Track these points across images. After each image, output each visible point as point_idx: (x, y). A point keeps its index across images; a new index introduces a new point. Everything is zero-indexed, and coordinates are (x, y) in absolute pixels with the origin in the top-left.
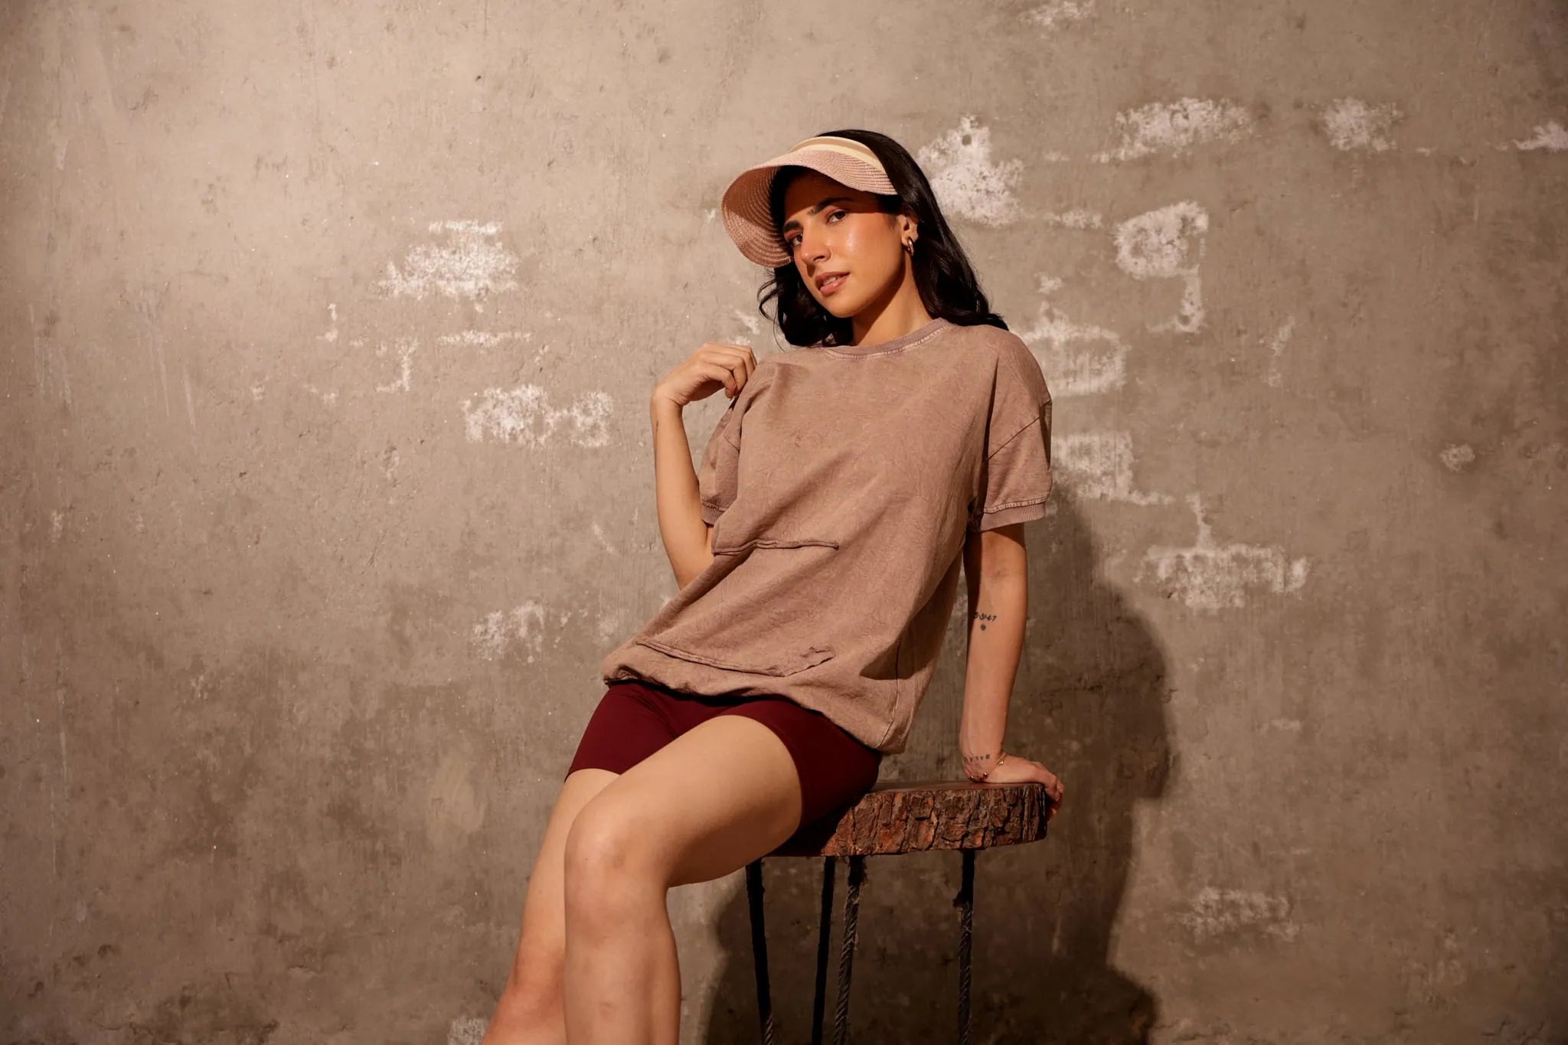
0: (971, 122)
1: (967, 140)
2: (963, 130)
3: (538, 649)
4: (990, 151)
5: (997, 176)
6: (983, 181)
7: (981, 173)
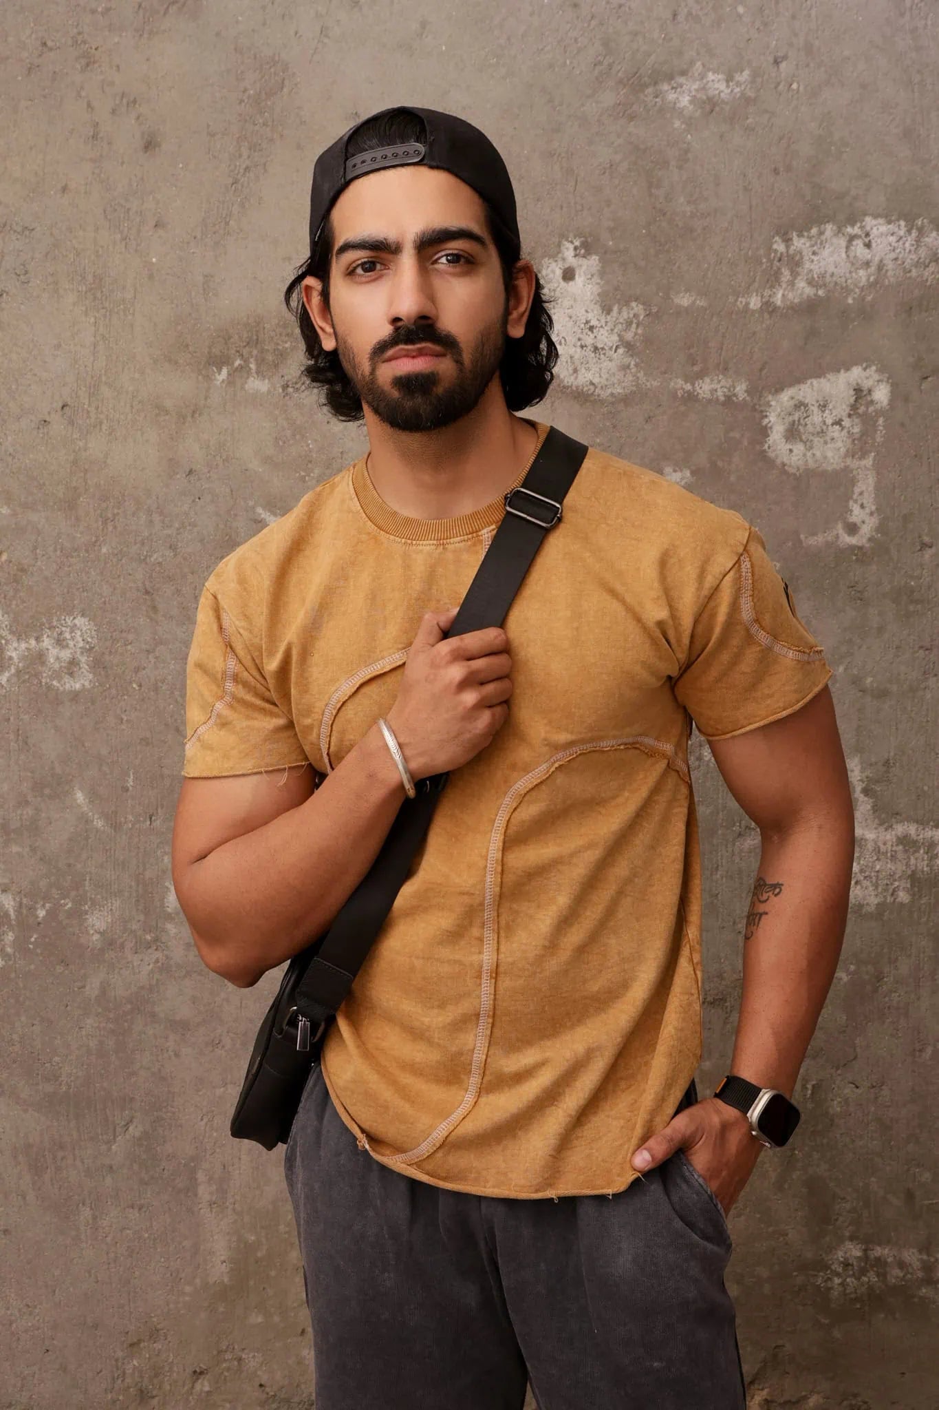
0: (576, 249)
1: (569, 275)
2: (564, 259)
3: (9, 950)
4: (600, 290)
5: (610, 325)
6: (590, 333)
7: (587, 322)
